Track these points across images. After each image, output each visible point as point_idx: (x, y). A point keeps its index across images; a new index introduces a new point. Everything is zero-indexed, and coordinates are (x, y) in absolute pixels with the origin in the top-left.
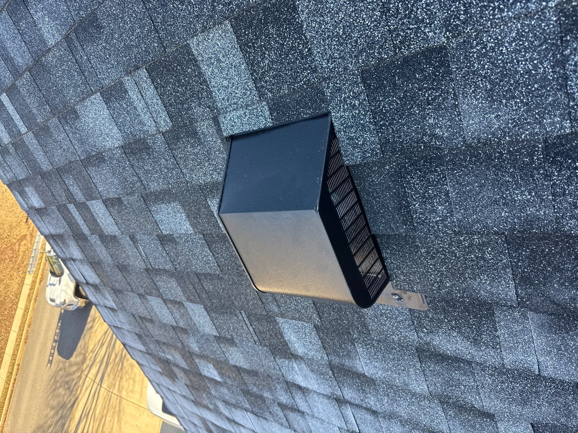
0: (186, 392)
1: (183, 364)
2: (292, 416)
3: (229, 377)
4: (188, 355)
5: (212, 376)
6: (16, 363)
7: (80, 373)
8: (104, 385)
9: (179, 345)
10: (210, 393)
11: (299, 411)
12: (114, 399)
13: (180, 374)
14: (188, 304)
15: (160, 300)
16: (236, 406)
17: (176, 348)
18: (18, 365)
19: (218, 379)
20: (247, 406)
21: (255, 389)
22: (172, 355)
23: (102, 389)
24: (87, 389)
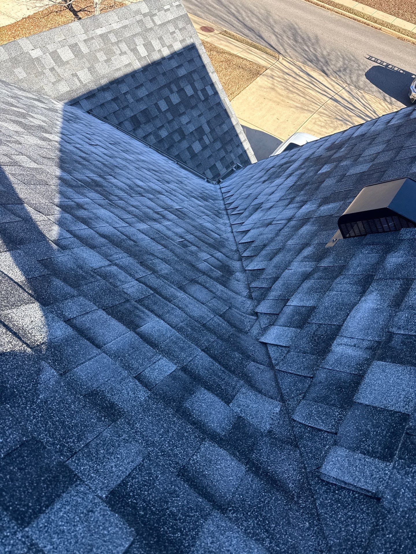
0: (317, 154)
1: (336, 156)
2: (287, 202)
3: (319, 177)
4: (340, 160)
5: (322, 169)
6: (383, 27)
7: (348, 82)
8: (330, 102)
9: (349, 156)
10: (312, 167)
11: (288, 205)
12: (316, 107)
13: (329, 153)
14: (371, 164)
15: (380, 150)
16: (300, 178)
17: (347, 154)
18: (380, 29)
19: (320, 172)
20: (298, 183)
21: (307, 188)
22: (344, 151)
23: (326, 99)
24: (333, 86)
